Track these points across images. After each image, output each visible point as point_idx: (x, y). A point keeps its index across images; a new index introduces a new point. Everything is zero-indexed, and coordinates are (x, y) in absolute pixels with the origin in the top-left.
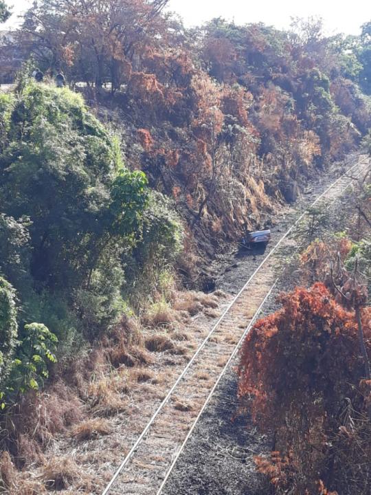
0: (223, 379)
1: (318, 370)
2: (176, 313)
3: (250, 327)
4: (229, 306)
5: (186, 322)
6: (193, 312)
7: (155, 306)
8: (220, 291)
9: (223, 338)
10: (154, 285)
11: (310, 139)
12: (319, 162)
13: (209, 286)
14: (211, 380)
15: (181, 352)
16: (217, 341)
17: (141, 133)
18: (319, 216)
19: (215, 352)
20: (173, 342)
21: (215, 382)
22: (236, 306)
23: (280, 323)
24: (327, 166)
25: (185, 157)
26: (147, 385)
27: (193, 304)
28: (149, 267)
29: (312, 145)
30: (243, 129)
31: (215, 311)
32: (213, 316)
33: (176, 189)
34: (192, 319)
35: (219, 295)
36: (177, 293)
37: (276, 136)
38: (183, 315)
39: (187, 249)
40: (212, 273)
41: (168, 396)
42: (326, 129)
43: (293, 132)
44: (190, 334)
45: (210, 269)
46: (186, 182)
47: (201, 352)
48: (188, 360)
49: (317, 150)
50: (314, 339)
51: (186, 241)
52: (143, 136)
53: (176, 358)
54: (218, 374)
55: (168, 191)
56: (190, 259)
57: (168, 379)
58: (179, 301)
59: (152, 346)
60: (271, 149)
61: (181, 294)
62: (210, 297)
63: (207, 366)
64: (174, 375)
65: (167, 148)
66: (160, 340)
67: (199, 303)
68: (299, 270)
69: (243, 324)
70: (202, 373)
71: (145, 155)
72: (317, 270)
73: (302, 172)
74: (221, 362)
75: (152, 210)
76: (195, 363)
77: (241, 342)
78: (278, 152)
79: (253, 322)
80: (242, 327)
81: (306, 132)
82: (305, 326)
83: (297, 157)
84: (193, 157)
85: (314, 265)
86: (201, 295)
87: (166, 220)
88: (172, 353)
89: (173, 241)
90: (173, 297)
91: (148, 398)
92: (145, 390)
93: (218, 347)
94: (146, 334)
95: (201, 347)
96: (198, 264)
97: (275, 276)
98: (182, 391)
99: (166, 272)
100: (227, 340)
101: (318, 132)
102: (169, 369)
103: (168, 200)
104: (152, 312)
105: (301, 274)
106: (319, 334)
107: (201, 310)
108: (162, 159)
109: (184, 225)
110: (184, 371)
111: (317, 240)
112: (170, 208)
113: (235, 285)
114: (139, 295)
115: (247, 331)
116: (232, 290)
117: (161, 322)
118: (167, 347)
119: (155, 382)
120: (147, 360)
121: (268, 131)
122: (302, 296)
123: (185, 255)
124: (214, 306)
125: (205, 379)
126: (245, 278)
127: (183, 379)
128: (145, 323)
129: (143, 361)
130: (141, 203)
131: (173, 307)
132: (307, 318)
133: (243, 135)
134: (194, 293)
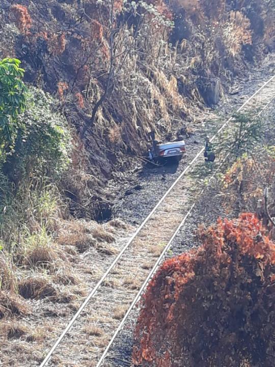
0: (121, 336)
1: (248, 327)
2: (59, 248)
3: (156, 268)
4: (130, 240)
5: (73, 260)
6: (82, 248)
7: (32, 239)
8: (118, 220)
9: (120, 282)
10: (30, 210)
11: (238, 23)
12: (249, 53)
13: (103, 214)
14: (105, 336)
15: (66, 300)
16: (112, 285)
17: (15, 10)
18: (248, 125)
19: (110, 300)
20: (55, 286)
21: (110, 338)
22: (139, 241)
23: (197, 266)
24: (259, 58)
25: (74, 42)
26: (21, 342)
27: (83, 237)
28: (24, 187)
29: (240, 31)
30: (151, 9)
31: (111, 247)
32: (109, 253)
33: (62, 86)
34: (81, 256)
35: (116, 225)
36: (61, 222)
37: (194, 18)
38: (69, 251)
39: (75, 164)
40: (108, 196)
41: (48, 358)
42: (259, 11)
43: (216, 14)
44: (77, 276)
45: (106, 191)
46: (75, 75)
47: (92, 300)
48: (75, 310)
49: (247, 37)
50: (243, 287)
51: (74, 154)
52: (18, 14)
53: (60, 308)
54: (114, 328)
55: (51, 88)
56: (79, 178)
57: (48, 335)
58: (64, 233)
59: (27, 291)
60: (187, 35)
61: (67, 223)
62: (105, 228)
63: (99, 318)
64: (56, 329)
65: (50, 30)
66: (39, 285)
67: (90, 236)
68: (222, 194)
69: (148, 263)
70: (94, 327)
71: (20, 39)
72: (245, 194)
73: (227, 65)
74: (119, 314)
75: (30, 112)
76: (84, 315)
77: (144, 287)
78: (197, 38)
79: (159, 261)
80: (146, 268)
81: (232, 13)
82: (232, 269)
83: (220, 46)
84: (85, 42)
85: (240, 188)
86: (93, 225)
87: (49, 126)
88: (55, 301)
89: (57, 154)
90: (56, 228)
91: (22, 360)
92: (18, 349)
93: (115, 294)
94: (20, 276)
95: (93, 293)
96: (90, 184)
97: (191, 202)
98: (66, 350)
99: (47, 195)
100: (126, 284)
101: (248, 14)
102: (50, 322)
103: (50, 100)
104: (28, 247)
105: (223, 199)
106: (250, 281)
107: (92, 244)
108: (44, 46)
109: (72, 134)
110: (69, 325)
111: (245, 155)
112: (53, 111)
113: (138, 212)
114: (11, 224)
115: (152, 273)
116: (134, 219)
117: (39, 259)
118: (47, 293)
119: (30, 339)
120: (21, 310)
121: (183, 12)
122: (227, 230)
123: (73, 173)
124: (110, 240)
125: (97, 335)
126: (150, 204)
127: (68, 335)
128: (18, 261)
129: (15, 311)
130: (15, 104)
131: (56, 240)
132: (233, 259)
133: (151, 15)
134: (83, 223)
